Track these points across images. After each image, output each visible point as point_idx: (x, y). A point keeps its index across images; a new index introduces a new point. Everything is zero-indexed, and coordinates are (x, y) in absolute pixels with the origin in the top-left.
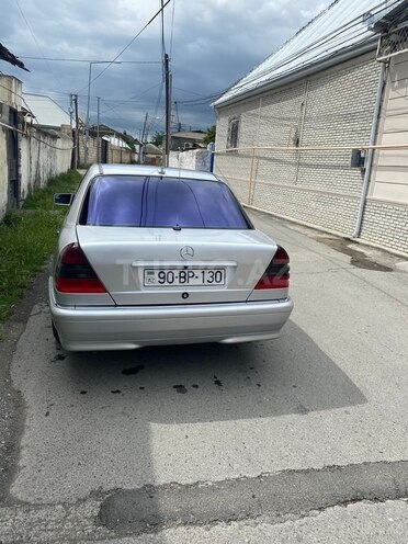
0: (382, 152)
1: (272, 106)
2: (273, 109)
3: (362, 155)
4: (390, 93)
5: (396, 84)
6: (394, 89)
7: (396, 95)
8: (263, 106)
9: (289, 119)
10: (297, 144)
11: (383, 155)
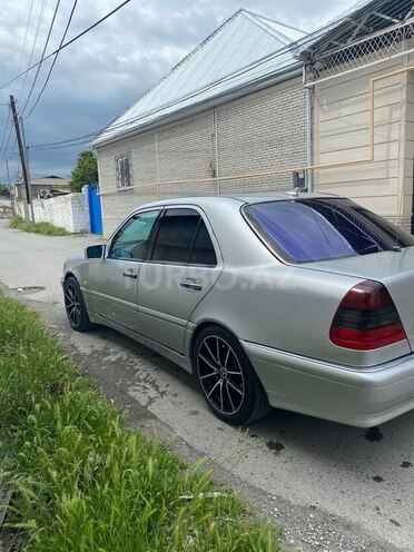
0: (321, 171)
1: (173, 141)
2: (174, 142)
3: (301, 176)
4: (320, 116)
5: (325, 107)
6: (323, 113)
7: (326, 117)
8: (160, 140)
9: (198, 151)
10: (214, 175)
11: (324, 174)
